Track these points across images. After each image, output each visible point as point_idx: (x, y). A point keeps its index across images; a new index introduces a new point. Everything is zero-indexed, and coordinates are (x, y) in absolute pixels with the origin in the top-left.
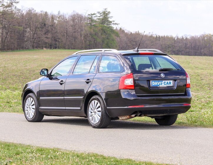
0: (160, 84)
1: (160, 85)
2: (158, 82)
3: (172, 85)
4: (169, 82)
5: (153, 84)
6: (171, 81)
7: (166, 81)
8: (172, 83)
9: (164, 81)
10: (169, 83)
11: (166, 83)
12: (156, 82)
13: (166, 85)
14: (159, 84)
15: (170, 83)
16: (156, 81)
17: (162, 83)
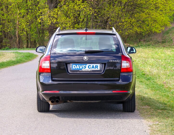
0: (82, 68)
1: (83, 69)
2: (80, 66)
3: (99, 69)
4: (96, 66)
5: (74, 68)
6: (99, 65)
7: (92, 65)
8: (99, 67)
9: (88, 65)
11: (91, 67)
13: (91, 69)
14: (81, 68)
16: (78, 65)
17: (86, 67)
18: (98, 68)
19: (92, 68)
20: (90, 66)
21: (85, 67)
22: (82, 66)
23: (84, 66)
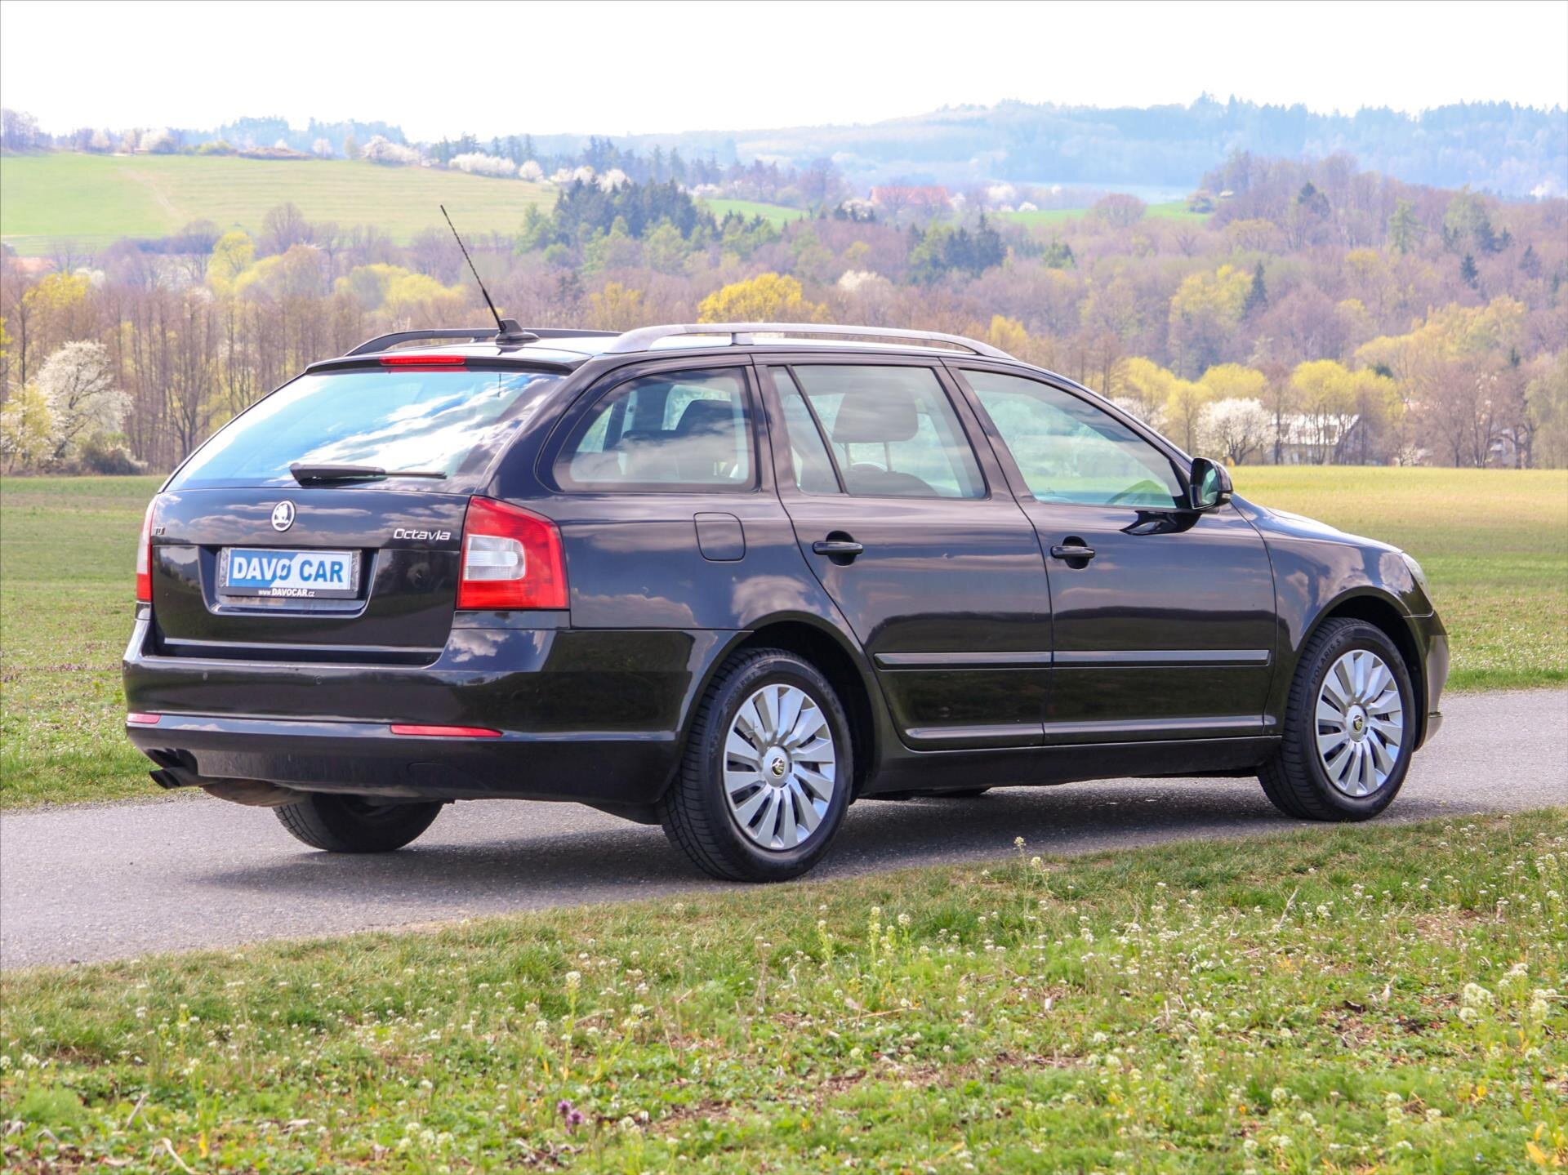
0: (274, 577)
1: (277, 583)
2: (265, 561)
3: (345, 585)
4: (333, 564)
5: (236, 575)
6: (346, 559)
7: (316, 557)
8: (345, 574)
9: (302, 556)
10: (333, 572)
11: (313, 570)
12: (255, 561)
13: (311, 584)
14: (268, 576)
15: (338, 572)
16: (256, 555)
17: (289, 568)
18: (340, 580)
19: (315, 579)
20: (310, 564)
21: (284, 573)
22: (274, 561)
23: (284, 567)
